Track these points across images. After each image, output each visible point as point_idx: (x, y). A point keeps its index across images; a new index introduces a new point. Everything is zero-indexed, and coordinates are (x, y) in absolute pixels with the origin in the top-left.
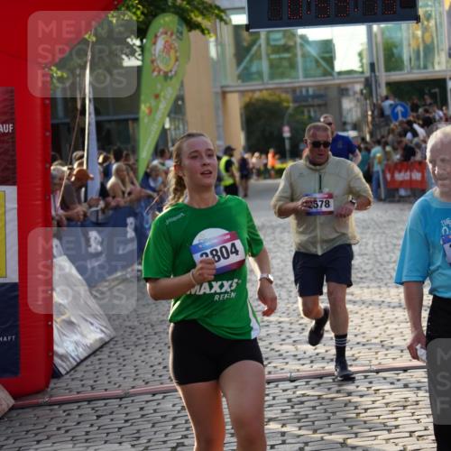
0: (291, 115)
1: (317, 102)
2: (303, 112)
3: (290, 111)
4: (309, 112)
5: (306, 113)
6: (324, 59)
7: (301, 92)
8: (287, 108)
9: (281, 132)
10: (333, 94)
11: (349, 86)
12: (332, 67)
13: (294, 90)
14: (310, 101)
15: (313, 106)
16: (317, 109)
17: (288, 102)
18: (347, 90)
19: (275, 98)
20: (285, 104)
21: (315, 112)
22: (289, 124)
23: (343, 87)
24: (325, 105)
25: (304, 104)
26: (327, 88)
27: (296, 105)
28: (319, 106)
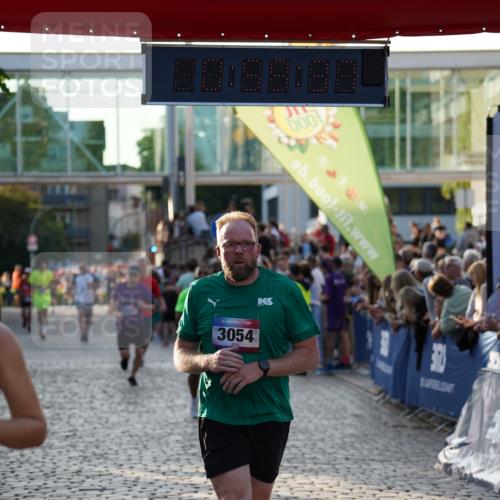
0: (38, 221)
1: (76, 205)
2: (54, 218)
3: (38, 215)
4: (63, 218)
5: (58, 219)
6: (88, 146)
7: (54, 190)
8: (36, 210)
9: (25, 244)
10: (98, 195)
11: (119, 187)
12: (100, 159)
13: (43, 187)
14: (69, 204)
15: (70, 210)
16: (75, 215)
17: (35, 202)
18: (116, 192)
19: (18, 196)
20: (32, 206)
21: (71, 218)
22: (36, 233)
23: (111, 187)
24: (87, 210)
25: (60, 206)
26: (90, 187)
27: (49, 207)
28: (79, 211)
